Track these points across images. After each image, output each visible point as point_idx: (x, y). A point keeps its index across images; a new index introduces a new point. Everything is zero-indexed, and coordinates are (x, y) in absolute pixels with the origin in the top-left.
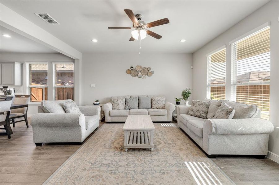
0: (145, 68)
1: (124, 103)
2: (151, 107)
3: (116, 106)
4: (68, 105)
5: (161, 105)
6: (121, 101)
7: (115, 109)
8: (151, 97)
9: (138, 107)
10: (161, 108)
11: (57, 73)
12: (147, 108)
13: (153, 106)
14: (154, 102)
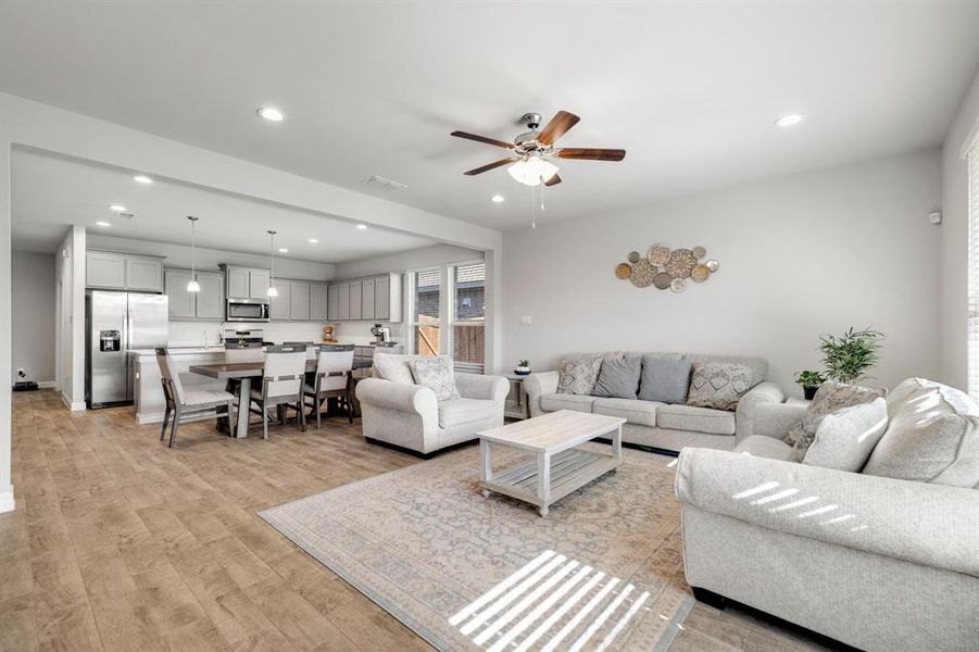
0: (685, 252)
1: (594, 377)
2: (687, 397)
3: (567, 381)
4: (420, 367)
5: (726, 393)
6: (584, 367)
7: (563, 390)
8: (693, 361)
9: (638, 393)
10: (720, 404)
11: (459, 290)
12: (670, 398)
13: (693, 393)
14: (697, 381)
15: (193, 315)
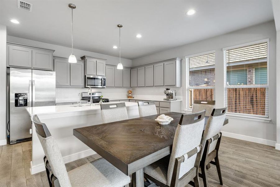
15: (69, 84)
